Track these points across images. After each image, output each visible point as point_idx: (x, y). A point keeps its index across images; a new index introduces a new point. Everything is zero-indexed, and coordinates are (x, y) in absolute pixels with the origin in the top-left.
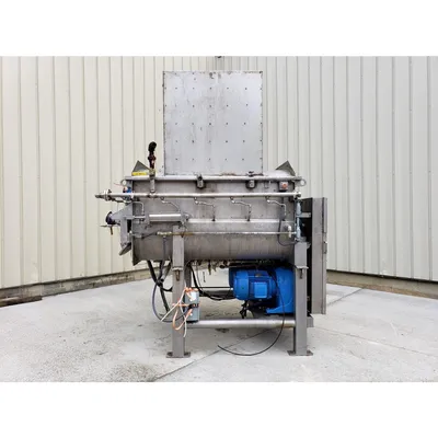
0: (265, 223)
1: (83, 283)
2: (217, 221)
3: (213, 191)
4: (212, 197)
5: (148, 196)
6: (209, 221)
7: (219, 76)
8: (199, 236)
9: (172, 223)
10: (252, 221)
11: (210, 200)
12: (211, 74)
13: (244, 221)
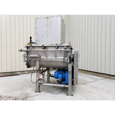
0: (60, 58)
1: (30, 72)
2: (48, 57)
3: (47, 49)
4: (47, 51)
5: (30, 51)
6: (46, 57)
7: (50, 18)
8: (43, 61)
9: (36, 57)
10: (57, 57)
11: (46, 52)
12: (47, 18)
13: (55, 57)
